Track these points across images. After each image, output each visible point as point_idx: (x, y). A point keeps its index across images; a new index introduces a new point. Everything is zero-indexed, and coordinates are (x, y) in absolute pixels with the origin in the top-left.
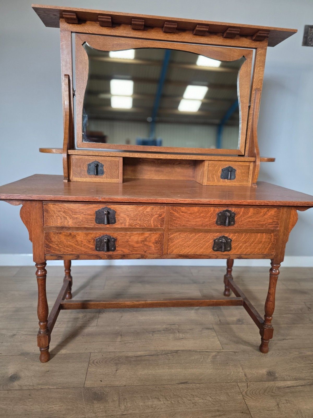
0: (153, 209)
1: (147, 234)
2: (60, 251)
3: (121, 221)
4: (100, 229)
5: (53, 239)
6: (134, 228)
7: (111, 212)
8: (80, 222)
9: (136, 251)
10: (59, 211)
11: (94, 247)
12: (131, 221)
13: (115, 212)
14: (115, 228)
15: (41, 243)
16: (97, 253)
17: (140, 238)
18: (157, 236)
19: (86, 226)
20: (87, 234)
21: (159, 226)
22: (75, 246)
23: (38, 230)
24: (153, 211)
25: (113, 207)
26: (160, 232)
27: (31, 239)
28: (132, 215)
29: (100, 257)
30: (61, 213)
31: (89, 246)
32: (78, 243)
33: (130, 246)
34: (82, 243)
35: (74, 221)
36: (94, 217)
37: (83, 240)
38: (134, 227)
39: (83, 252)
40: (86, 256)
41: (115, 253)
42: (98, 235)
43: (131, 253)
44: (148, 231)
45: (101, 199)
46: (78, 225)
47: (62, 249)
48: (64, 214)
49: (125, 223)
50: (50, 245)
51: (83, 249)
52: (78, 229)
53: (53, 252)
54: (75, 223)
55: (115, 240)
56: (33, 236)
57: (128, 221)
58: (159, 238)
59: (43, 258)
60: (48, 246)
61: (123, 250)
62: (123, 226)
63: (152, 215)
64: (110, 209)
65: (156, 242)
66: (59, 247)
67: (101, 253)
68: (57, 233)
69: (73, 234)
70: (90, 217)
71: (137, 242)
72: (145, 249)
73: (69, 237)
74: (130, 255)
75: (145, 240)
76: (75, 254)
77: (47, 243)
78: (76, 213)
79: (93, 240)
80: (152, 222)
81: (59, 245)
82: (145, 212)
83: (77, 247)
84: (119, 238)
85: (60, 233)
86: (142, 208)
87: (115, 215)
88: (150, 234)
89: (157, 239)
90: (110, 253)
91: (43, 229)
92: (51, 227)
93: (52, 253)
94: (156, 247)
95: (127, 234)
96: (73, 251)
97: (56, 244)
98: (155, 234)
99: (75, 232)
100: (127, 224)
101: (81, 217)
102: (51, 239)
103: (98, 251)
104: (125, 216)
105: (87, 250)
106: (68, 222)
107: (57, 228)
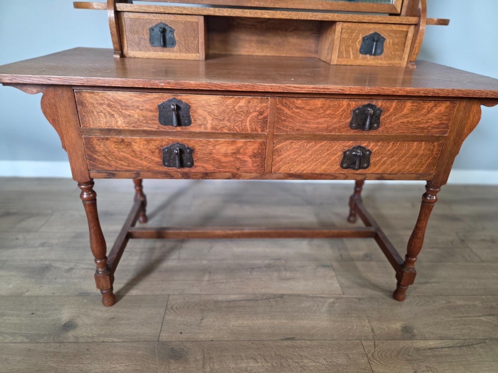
0: (249, 102)
1: (240, 142)
2: (111, 166)
3: (199, 122)
4: (167, 133)
5: (97, 148)
6: (220, 134)
7: (182, 106)
8: (136, 123)
9: (225, 167)
10: (101, 104)
11: (160, 160)
12: (215, 123)
13: (188, 107)
14: (191, 133)
15: (80, 153)
16: (165, 169)
17: (230, 149)
18: (256, 146)
19: (146, 128)
20: (148, 141)
21: (259, 130)
22: (132, 158)
23: (73, 134)
24: (250, 105)
25: (185, 98)
26: (260, 140)
27: (64, 147)
28: (216, 112)
29: (171, 175)
30: (105, 106)
31: (153, 158)
32: (136, 154)
33: (215, 160)
34: (143, 154)
35: (127, 120)
36: (157, 114)
37: (143, 150)
38: (219, 131)
39: (145, 168)
40: (150, 174)
41: (193, 170)
42: (164, 143)
43: (217, 170)
44: (242, 138)
45: (163, 84)
46: (134, 127)
47: (113, 163)
48: (108, 109)
49: (205, 125)
50: (95, 156)
51: (145, 163)
52: (133, 132)
53: (101, 166)
54: (128, 123)
55: (192, 151)
56: (67, 143)
57: (210, 122)
58: (259, 149)
59: (87, 176)
60: (91, 158)
61: (205, 165)
62: (202, 130)
63: (248, 113)
64: (180, 101)
65: (255, 155)
66: (108, 159)
67: (172, 170)
68: (103, 139)
69: (126, 140)
70: (150, 114)
71: (226, 155)
72: (238, 165)
73: (122, 145)
74: (216, 174)
75: (237, 152)
76: (133, 171)
77: (90, 153)
78: (127, 107)
79: (157, 151)
80: (248, 124)
81: (108, 157)
82: (236, 108)
83: (135, 159)
84: (197, 148)
85: (107, 139)
86: (232, 100)
87: (189, 112)
88: (245, 143)
89: (256, 151)
90: (186, 170)
91: (80, 133)
92: (92, 129)
93: (99, 168)
94: (254, 162)
95: (210, 142)
96: (130, 167)
97: (104, 156)
98: (253, 142)
99: (128, 138)
100: (209, 126)
101: (136, 114)
102: (94, 148)
103: (167, 166)
104: (205, 114)
105: (150, 165)
106: (117, 122)
107: (102, 130)
